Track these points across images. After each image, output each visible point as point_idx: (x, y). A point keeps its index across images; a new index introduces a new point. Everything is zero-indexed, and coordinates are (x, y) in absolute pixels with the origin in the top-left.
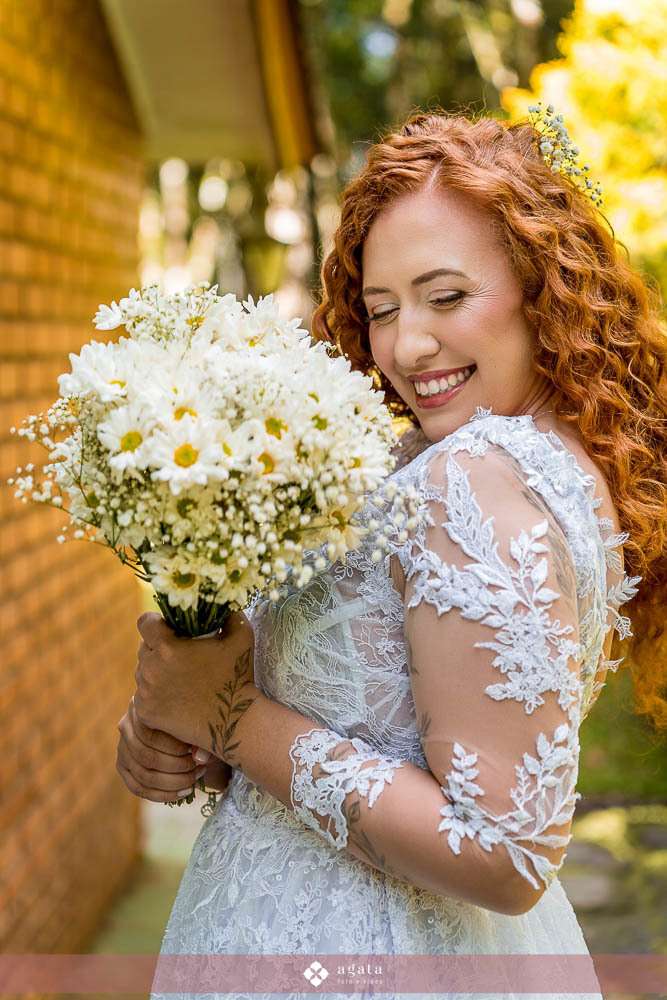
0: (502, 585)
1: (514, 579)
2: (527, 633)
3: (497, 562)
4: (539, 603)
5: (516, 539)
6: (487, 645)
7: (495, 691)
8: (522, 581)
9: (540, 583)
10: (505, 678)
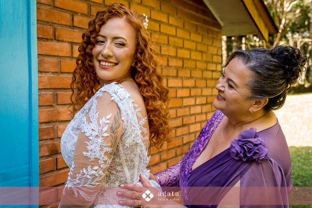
0: (95, 130)
1: (98, 129)
2: (97, 143)
3: (96, 124)
4: (103, 137)
5: (102, 119)
6: (87, 143)
7: (85, 153)
8: (100, 130)
9: (105, 131)
10: (88, 151)
